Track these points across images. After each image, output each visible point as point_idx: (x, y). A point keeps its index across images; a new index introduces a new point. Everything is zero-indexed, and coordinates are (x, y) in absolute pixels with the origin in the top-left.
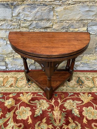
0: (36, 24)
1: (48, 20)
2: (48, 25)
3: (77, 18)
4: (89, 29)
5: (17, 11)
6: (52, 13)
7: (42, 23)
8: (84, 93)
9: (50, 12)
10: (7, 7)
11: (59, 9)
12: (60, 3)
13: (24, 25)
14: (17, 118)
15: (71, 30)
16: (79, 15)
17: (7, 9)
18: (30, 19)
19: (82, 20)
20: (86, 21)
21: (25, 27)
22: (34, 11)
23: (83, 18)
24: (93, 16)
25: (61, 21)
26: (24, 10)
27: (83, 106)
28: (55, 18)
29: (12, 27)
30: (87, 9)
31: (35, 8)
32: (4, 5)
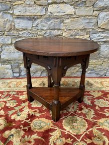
0: (50, 32)
1: (59, 29)
2: (59, 33)
3: (81, 27)
4: (91, 37)
5: (36, 22)
6: (62, 24)
7: (54, 32)
8: (94, 91)
9: (60, 23)
10: (29, 20)
11: (67, 21)
12: (68, 17)
13: (40, 33)
14: (32, 106)
15: (77, 37)
16: (83, 26)
17: (29, 21)
18: (45, 29)
19: (85, 29)
20: (88, 30)
21: (41, 35)
22: (49, 23)
23: (86, 28)
24: (93, 26)
25: (69, 30)
26: (41, 22)
27: (95, 99)
28: (64, 28)
29: (31, 35)
30: (88, 21)
31: (50, 20)
32: (27, 18)
